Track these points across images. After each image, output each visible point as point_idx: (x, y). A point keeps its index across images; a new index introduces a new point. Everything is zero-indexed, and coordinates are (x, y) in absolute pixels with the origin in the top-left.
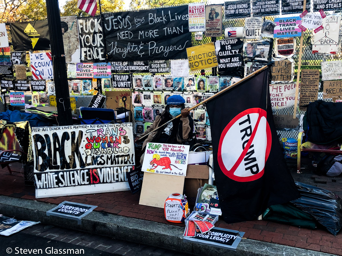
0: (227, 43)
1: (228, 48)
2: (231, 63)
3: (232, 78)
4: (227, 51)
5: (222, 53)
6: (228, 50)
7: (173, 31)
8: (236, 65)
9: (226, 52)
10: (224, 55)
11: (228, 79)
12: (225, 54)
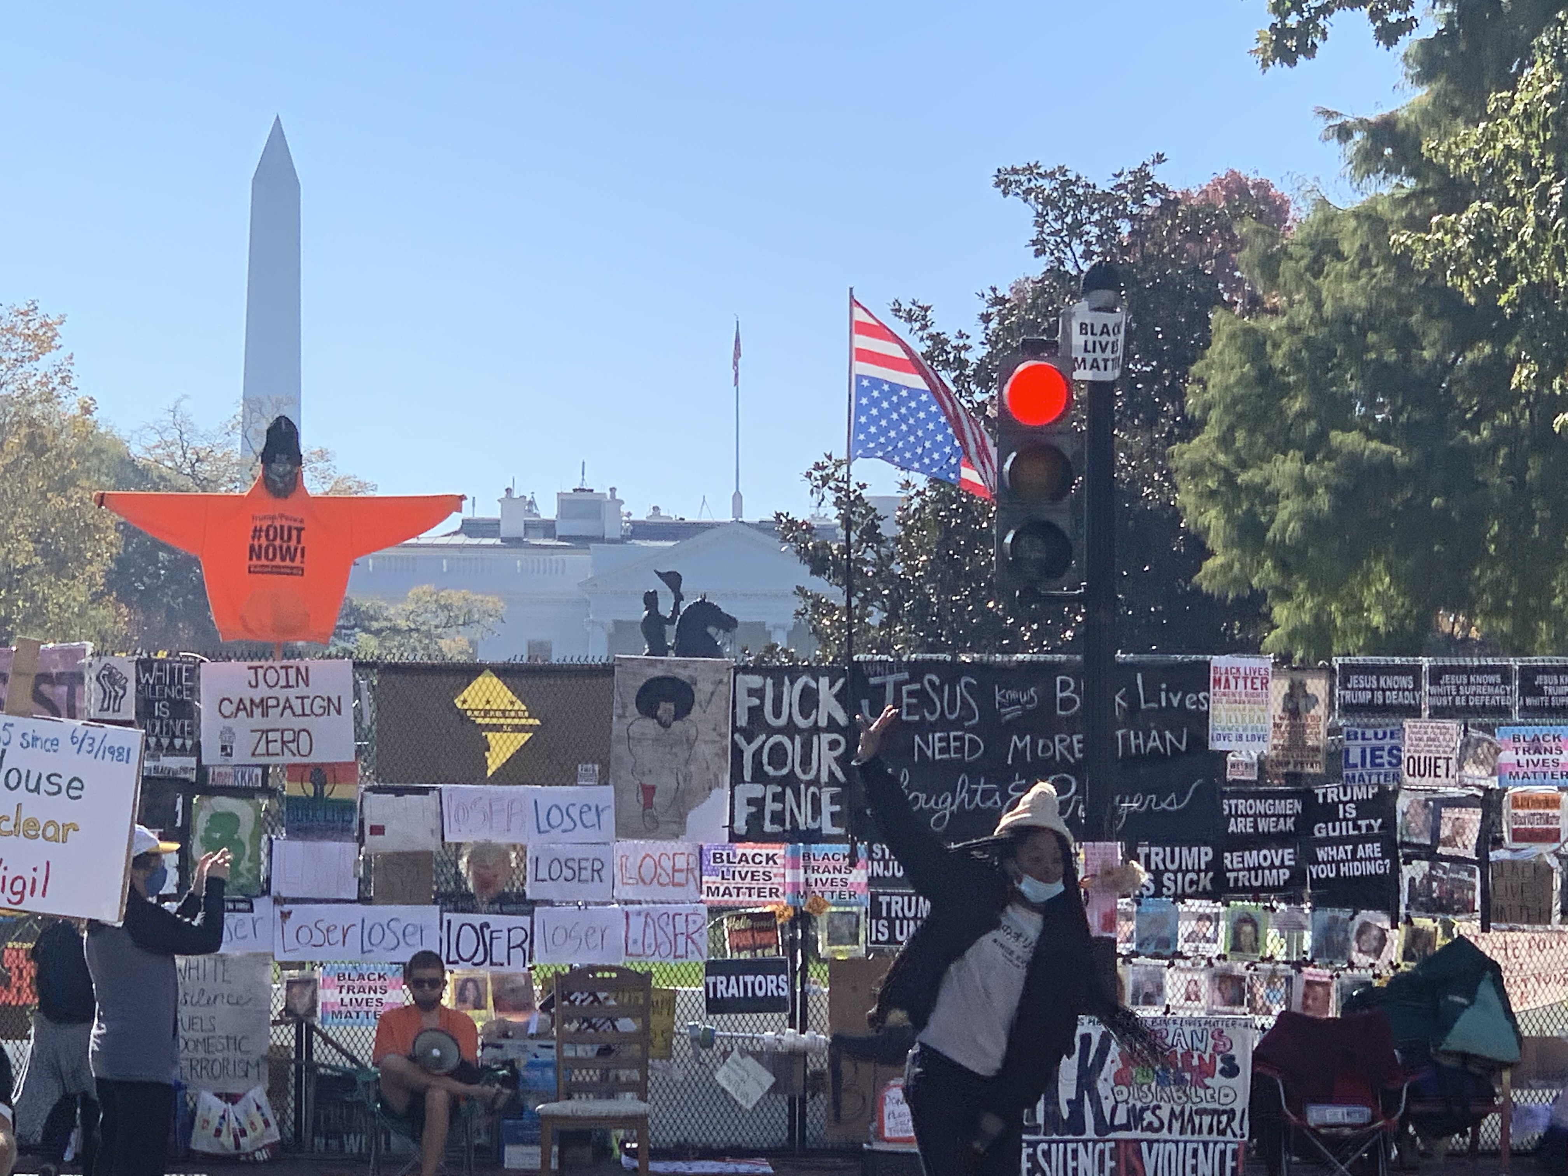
0: (1345, 795)
1: (1345, 811)
2: (1356, 863)
3: (1356, 913)
4: (1341, 821)
5: (1327, 827)
6: (1345, 819)
7: (1151, 744)
8: (1371, 868)
9: (1337, 824)
10: (1331, 834)
11: (1344, 914)
12: (1334, 830)
